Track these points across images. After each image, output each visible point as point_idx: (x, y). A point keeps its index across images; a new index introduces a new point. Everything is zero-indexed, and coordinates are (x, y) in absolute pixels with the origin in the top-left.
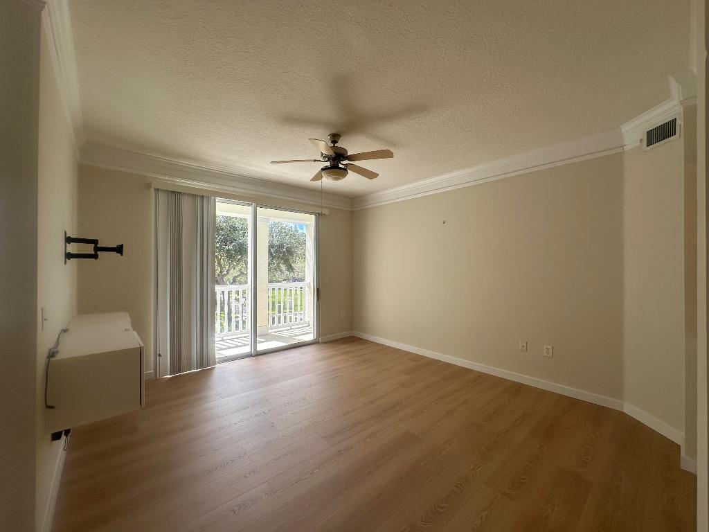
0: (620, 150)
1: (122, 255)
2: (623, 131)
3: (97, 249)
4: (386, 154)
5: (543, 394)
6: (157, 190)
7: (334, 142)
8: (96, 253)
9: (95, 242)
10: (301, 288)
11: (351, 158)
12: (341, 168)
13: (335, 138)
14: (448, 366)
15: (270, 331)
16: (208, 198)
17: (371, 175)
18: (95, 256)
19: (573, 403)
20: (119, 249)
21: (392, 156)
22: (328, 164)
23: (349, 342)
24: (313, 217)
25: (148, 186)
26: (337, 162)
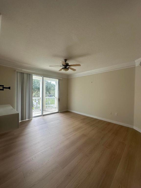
0: (134, 66)
1: (10, 89)
2: (135, 62)
3: (3, 88)
4: (79, 65)
5: (115, 124)
6: (17, 72)
7: (65, 61)
8: (3, 89)
9: (3, 86)
10: (54, 98)
11: (70, 66)
12: (67, 68)
13: (66, 60)
14: (92, 118)
15: (46, 109)
16: (31, 74)
17: (74, 70)
18: (3, 90)
19: (122, 127)
20: (9, 88)
21: (80, 66)
22: (64, 67)
23: (67, 112)
24: (58, 80)
25: (15, 71)
26: (66, 66)
